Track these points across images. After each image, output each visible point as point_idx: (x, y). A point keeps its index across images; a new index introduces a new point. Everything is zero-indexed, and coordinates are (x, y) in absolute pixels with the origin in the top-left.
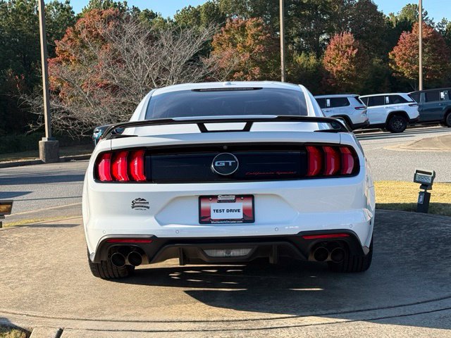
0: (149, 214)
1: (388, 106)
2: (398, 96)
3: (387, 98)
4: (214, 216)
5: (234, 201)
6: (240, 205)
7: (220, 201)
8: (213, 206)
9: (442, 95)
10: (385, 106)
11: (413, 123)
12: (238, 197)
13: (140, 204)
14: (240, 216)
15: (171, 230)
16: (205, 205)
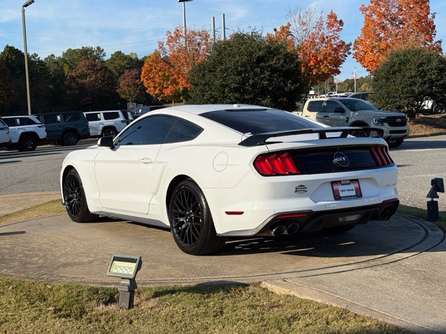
0: (306, 196)
1: (20, 127)
2: (28, 118)
3: (18, 120)
4: (342, 194)
5: (349, 184)
6: (353, 186)
7: (342, 185)
8: (340, 188)
9: (59, 118)
10: (17, 127)
11: (44, 142)
12: (352, 181)
13: (301, 189)
14: (354, 193)
15: (321, 206)
16: (335, 187)
